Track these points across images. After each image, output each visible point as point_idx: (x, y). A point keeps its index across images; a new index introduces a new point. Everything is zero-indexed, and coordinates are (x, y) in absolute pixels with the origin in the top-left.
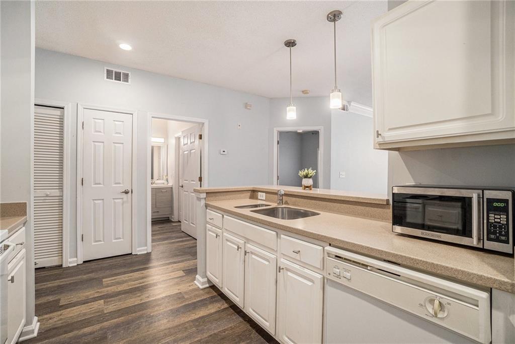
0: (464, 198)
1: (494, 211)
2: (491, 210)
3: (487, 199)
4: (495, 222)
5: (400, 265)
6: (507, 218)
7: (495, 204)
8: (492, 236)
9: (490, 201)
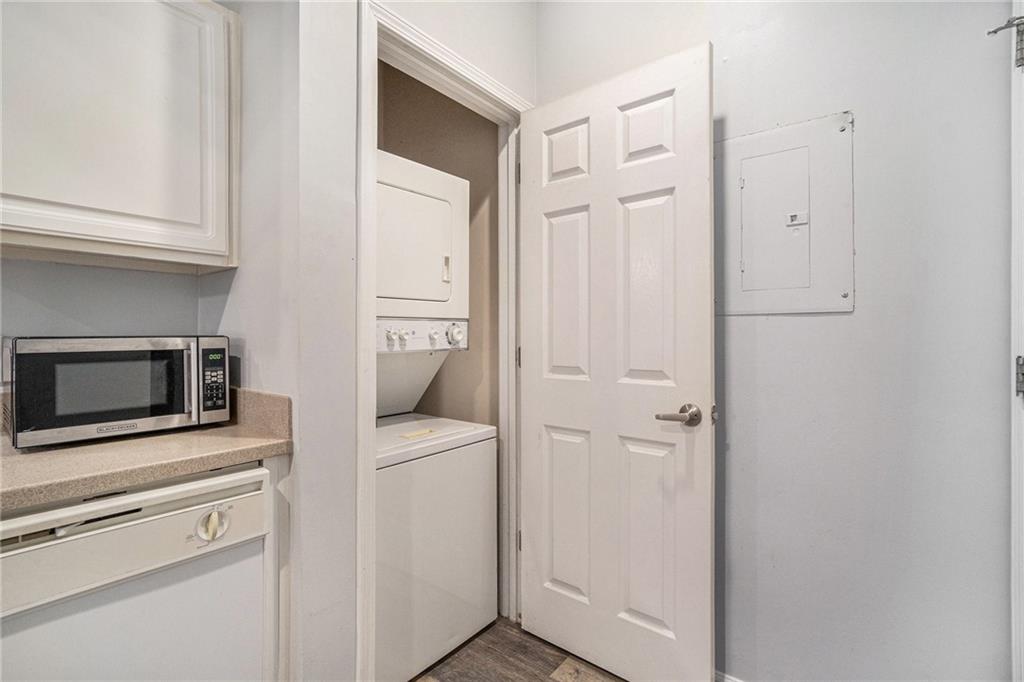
0: (171, 352)
1: (211, 366)
2: (208, 366)
3: (203, 350)
4: (212, 382)
5: (125, 492)
6: (224, 375)
7: (212, 357)
8: (209, 403)
9: (207, 352)
